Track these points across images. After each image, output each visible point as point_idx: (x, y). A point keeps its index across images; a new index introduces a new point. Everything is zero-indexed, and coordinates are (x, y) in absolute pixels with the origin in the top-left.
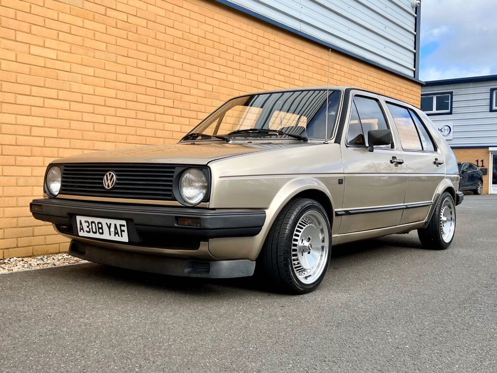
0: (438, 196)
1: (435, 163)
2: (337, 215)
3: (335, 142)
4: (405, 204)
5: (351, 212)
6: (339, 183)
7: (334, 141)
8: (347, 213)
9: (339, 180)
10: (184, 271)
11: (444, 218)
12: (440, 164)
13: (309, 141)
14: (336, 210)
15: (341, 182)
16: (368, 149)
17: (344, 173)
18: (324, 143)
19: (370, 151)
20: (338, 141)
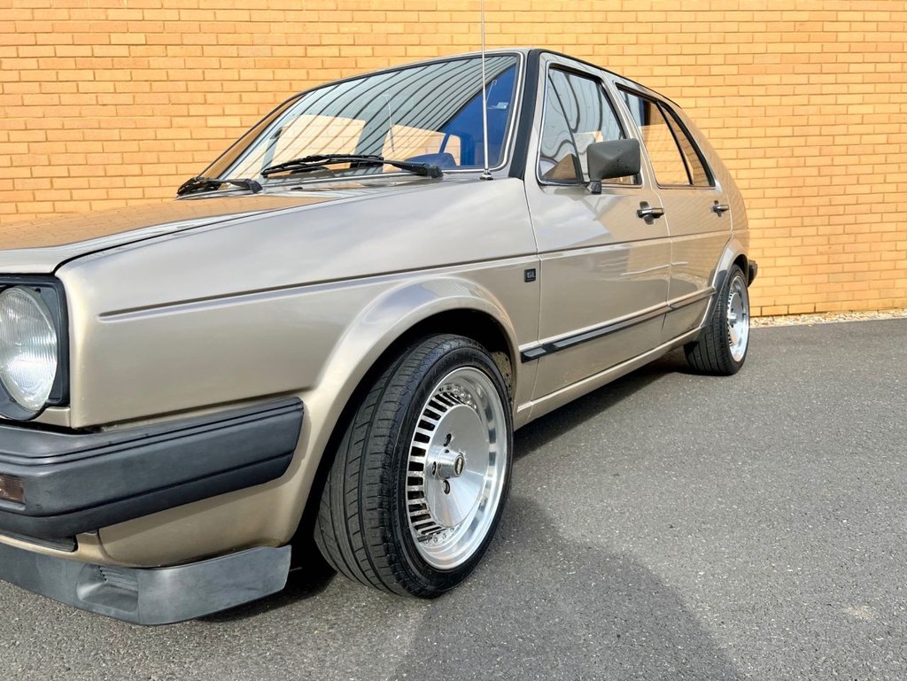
0: (723, 273)
1: (715, 210)
2: (525, 359)
3: (512, 175)
4: (669, 303)
5: (559, 345)
6: (526, 281)
7: (508, 173)
8: (550, 348)
9: (527, 271)
10: (76, 594)
11: (730, 316)
12: (723, 210)
13: (445, 177)
14: (522, 348)
15: (530, 275)
16: (589, 188)
17: (537, 254)
18: (483, 179)
19: (594, 193)
20: (517, 171)
